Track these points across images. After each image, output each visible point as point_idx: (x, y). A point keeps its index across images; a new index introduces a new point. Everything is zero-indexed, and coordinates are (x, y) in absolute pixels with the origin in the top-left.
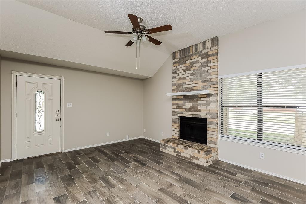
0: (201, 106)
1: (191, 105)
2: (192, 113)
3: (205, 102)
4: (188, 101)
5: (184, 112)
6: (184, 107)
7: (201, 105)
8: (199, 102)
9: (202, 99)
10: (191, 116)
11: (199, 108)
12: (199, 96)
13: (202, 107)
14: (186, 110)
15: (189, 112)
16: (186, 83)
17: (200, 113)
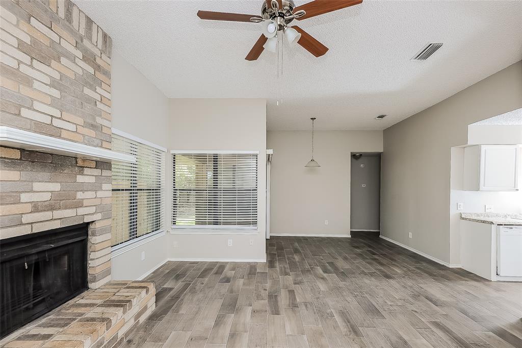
0: (83, 191)
1: (56, 187)
2: (58, 214)
3: (92, 180)
4: (46, 175)
5: (25, 219)
6: (24, 197)
7: (84, 188)
8: (80, 179)
9: (86, 171)
10: (56, 225)
11: (80, 195)
12: (80, 163)
13: (86, 193)
14: (36, 208)
15: (48, 215)
16: (37, 106)
17: (81, 211)
